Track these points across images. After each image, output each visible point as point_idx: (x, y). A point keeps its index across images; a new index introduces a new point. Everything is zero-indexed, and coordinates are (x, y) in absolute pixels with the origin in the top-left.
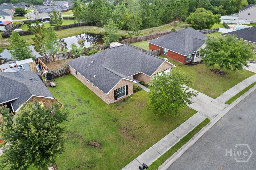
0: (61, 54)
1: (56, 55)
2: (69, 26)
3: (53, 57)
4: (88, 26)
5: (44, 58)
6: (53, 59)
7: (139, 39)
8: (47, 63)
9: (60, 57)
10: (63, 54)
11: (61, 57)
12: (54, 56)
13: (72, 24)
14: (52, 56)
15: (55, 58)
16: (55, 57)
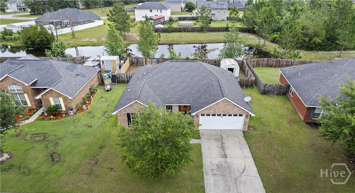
0: (156, 59)
1: (149, 59)
2: (219, 29)
3: (146, 61)
4: (246, 32)
5: (136, 59)
6: (145, 62)
7: (285, 63)
8: (137, 65)
9: (153, 62)
10: (157, 60)
11: (155, 62)
12: (147, 59)
13: (223, 27)
14: (144, 59)
15: (147, 63)
16: (147, 61)
